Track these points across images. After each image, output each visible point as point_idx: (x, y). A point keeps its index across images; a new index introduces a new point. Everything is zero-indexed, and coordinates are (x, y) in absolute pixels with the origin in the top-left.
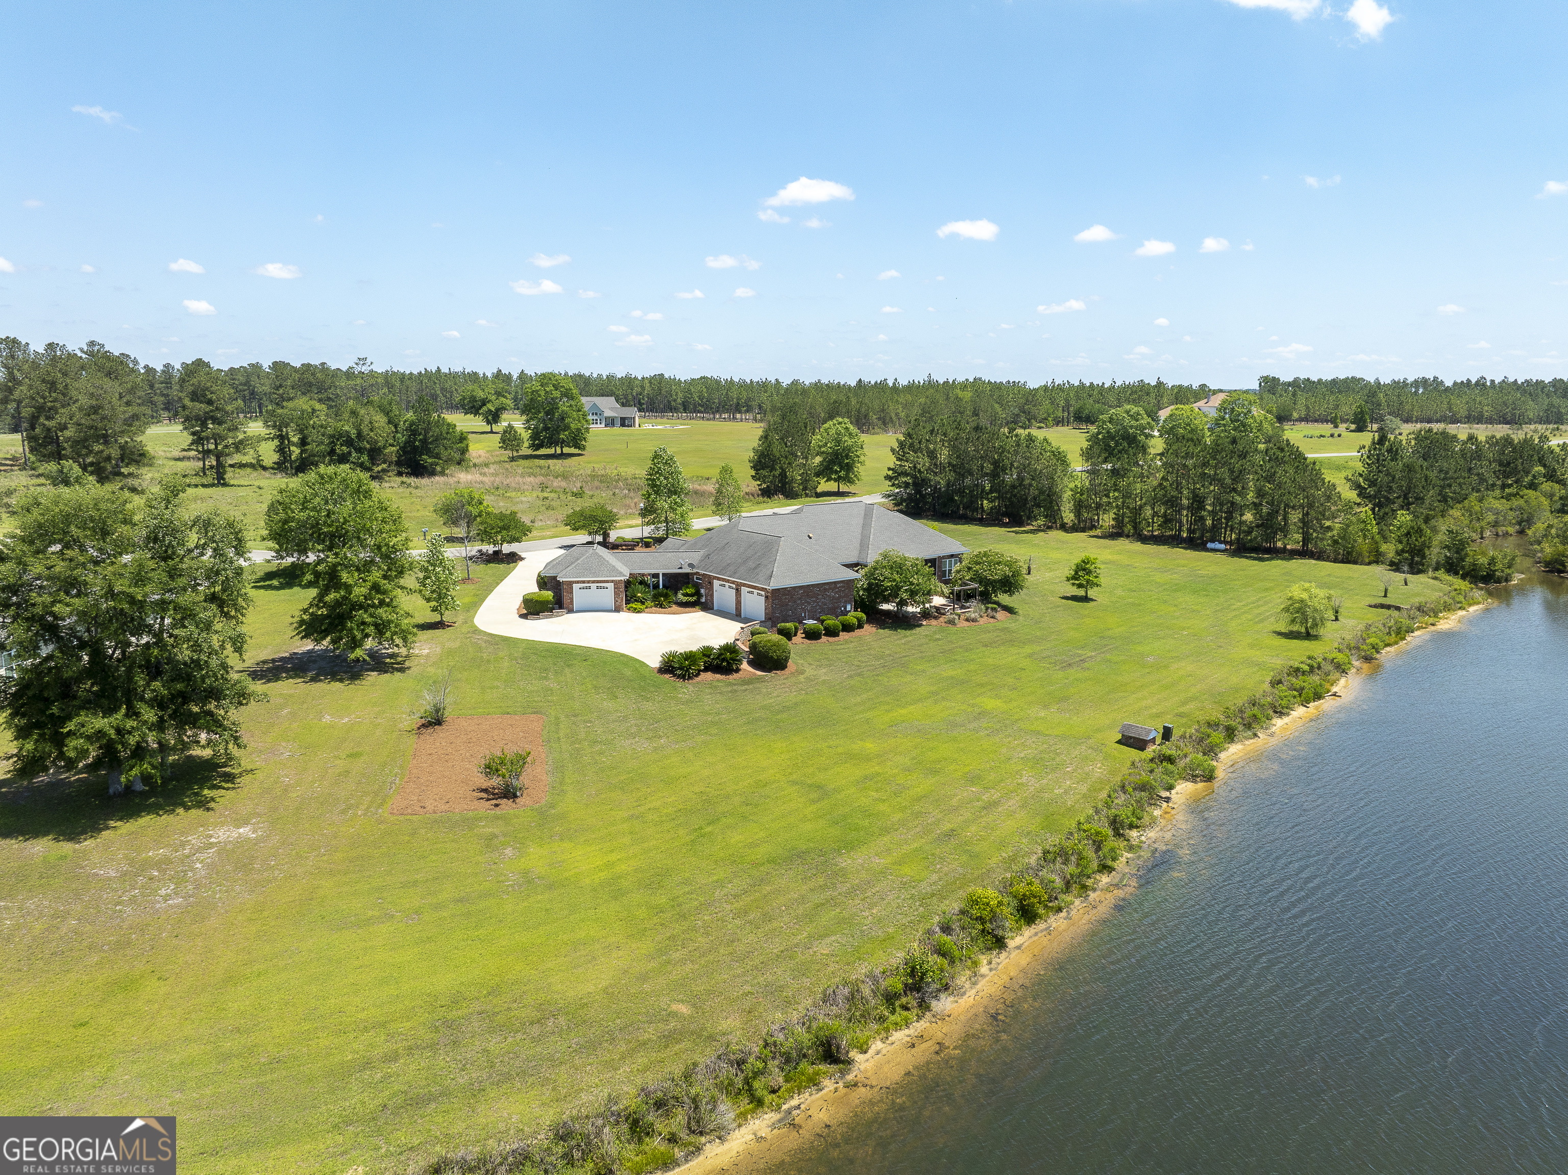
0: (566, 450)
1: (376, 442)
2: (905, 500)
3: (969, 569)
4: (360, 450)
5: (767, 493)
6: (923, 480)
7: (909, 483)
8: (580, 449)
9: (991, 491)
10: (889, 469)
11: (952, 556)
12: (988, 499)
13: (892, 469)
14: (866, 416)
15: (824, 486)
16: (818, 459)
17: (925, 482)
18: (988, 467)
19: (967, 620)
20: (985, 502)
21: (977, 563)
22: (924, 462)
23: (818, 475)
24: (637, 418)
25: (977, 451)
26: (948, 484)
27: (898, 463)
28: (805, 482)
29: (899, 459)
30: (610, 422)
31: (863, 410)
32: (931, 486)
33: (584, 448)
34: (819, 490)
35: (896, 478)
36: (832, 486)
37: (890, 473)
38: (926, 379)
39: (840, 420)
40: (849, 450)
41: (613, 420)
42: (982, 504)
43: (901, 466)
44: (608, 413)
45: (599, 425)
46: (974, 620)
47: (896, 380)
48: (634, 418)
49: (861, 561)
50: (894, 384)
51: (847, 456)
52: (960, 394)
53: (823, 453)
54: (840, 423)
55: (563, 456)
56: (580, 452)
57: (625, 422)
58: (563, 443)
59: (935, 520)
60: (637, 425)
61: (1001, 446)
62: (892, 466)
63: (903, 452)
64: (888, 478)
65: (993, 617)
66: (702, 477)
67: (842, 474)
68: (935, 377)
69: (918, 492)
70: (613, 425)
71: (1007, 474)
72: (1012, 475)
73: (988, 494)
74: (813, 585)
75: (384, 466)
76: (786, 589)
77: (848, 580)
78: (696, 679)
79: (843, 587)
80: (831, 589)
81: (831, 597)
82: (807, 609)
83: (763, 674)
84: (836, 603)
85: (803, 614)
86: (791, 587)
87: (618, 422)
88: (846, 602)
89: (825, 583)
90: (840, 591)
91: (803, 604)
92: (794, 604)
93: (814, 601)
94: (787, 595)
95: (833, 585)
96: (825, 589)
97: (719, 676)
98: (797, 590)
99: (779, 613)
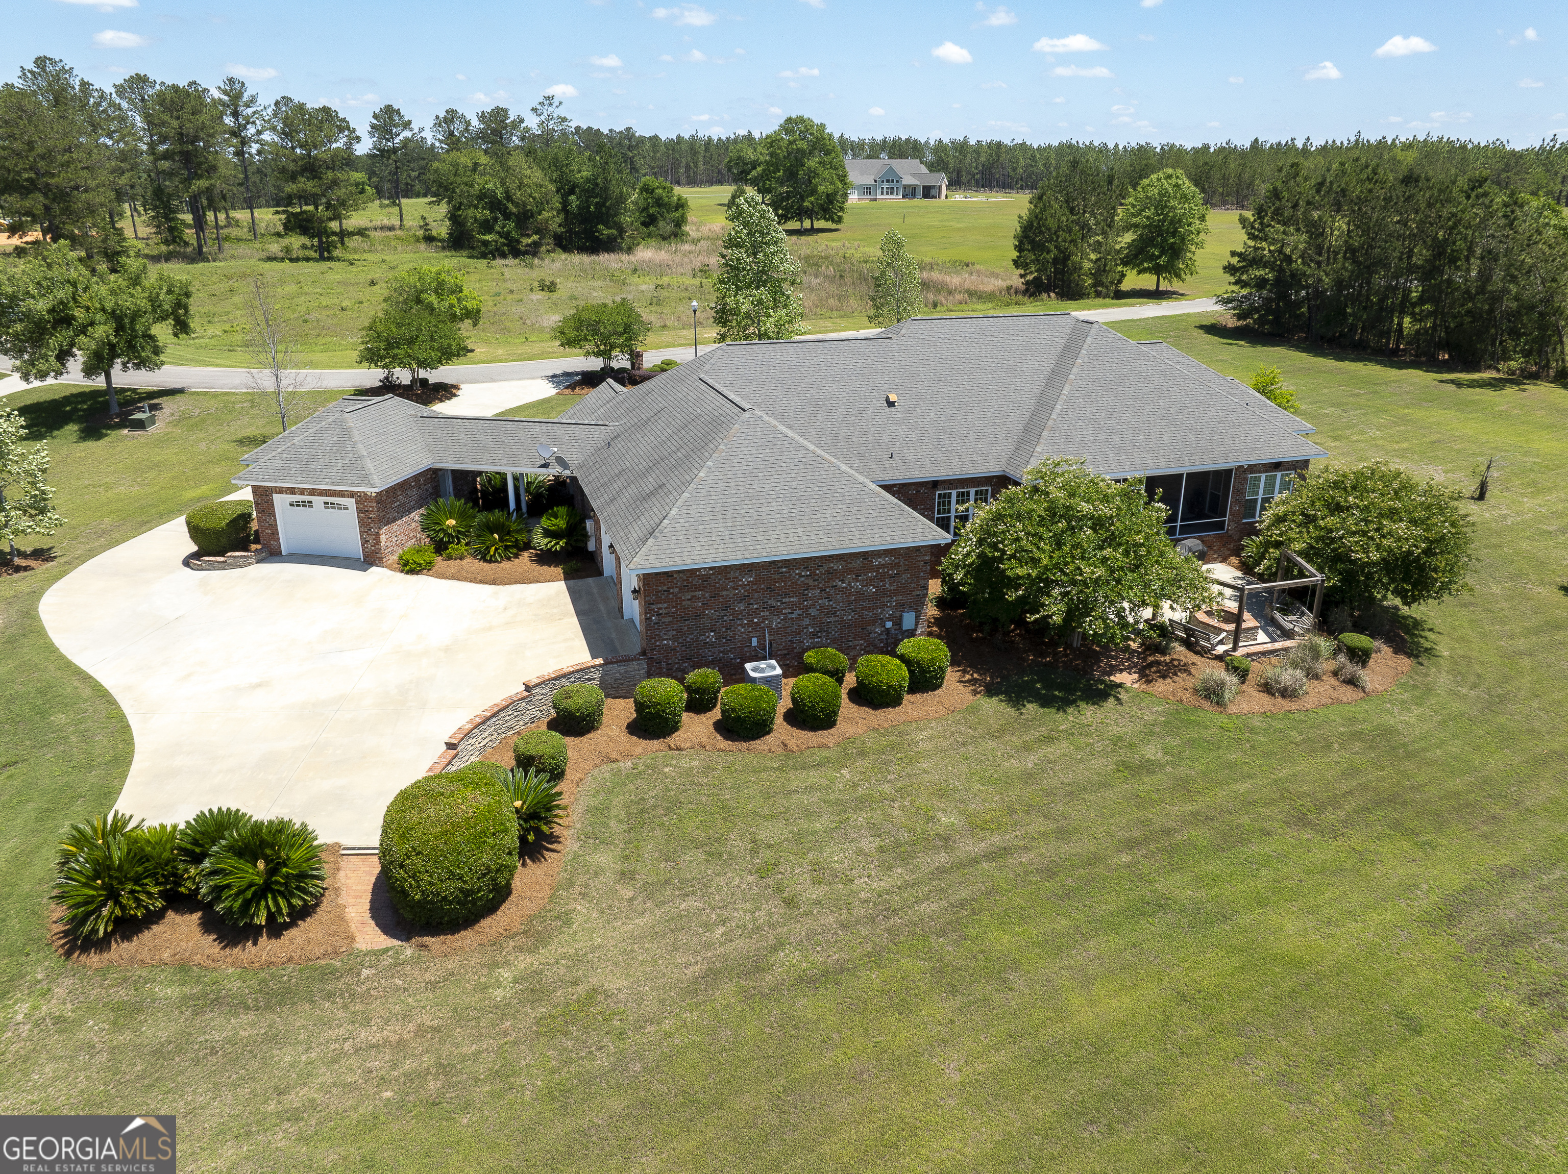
0: (819, 224)
1: (525, 205)
2: (1257, 310)
3: (1309, 520)
4: (507, 216)
5: (1034, 289)
6: (1293, 275)
7: (1267, 280)
8: (833, 221)
9: (1422, 300)
10: (1233, 254)
11: (1277, 466)
12: (1413, 315)
13: (1240, 255)
14: (1250, 185)
15: (1133, 280)
16: (1128, 237)
17: (1296, 279)
18: (1421, 255)
19: (1267, 688)
20: (1407, 320)
21: (1336, 508)
22: (1297, 241)
23: (1125, 263)
24: (944, 188)
25: (1404, 223)
26: (1339, 284)
27: (1251, 243)
28: (1100, 271)
29: (1252, 237)
30: (910, 192)
31: (1246, 176)
32: (1307, 287)
33: (839, 220)
34: (1126, 286)
35: (1243, 270)
36: (1148, 281)
37: (1235, 261)
38: (1353, 139)
39: (1170, 171)
40: (1180, 221)
41: (914, 189)
42: (1400, 324)
43: (1256, 249)
44: (908, 180)
45: (894, 196)
46: (1287, 693)
47: (1308, 139)
48: (940, 187)
49: (1012, 473)
50: (1305, 145)
51: (1174, 234)
52: (1400, 155)
53: (1136, 226)
54: (1169, 177)
55: (813, 231)
56: (834, 226)
57: (928, 192)
58: (810, 214)
59: (1304, 350)
60: (943, 196)
61: (1454, 215)
62: (1240, 249)
63: (1261, 223)
64: (1230, 269)
65: (1352, 682)
66: (961, 262)
67: (1162, 261)
68: (1365, 136)
69: (1283, 296)
70: (914, 195)
71: (1458, 268)
72: (1468, 270)
73: (1414, 305)
74: (787, 563)
75: (535, 237)
76: (692, 572)
77: (908, 548)
78: (121, 950)
79: (892, 566)
80: (851, 571)
81: (850, 594)
82: (770, 627)
83: (382, 941)
84: (869, 609)
85: (755, 642)
86: (710, 568)
87: (920, 192)
88: (902, 607)
89: (830, 556)
90: (882, 577)
91: (756, 613)
92: (723, 613)
93: (794, 604)
94: (697, 588)
95: (859, 562)
96: (831, 573)
97: (209, 944)
98: (732, 575)
99: (674, 639)
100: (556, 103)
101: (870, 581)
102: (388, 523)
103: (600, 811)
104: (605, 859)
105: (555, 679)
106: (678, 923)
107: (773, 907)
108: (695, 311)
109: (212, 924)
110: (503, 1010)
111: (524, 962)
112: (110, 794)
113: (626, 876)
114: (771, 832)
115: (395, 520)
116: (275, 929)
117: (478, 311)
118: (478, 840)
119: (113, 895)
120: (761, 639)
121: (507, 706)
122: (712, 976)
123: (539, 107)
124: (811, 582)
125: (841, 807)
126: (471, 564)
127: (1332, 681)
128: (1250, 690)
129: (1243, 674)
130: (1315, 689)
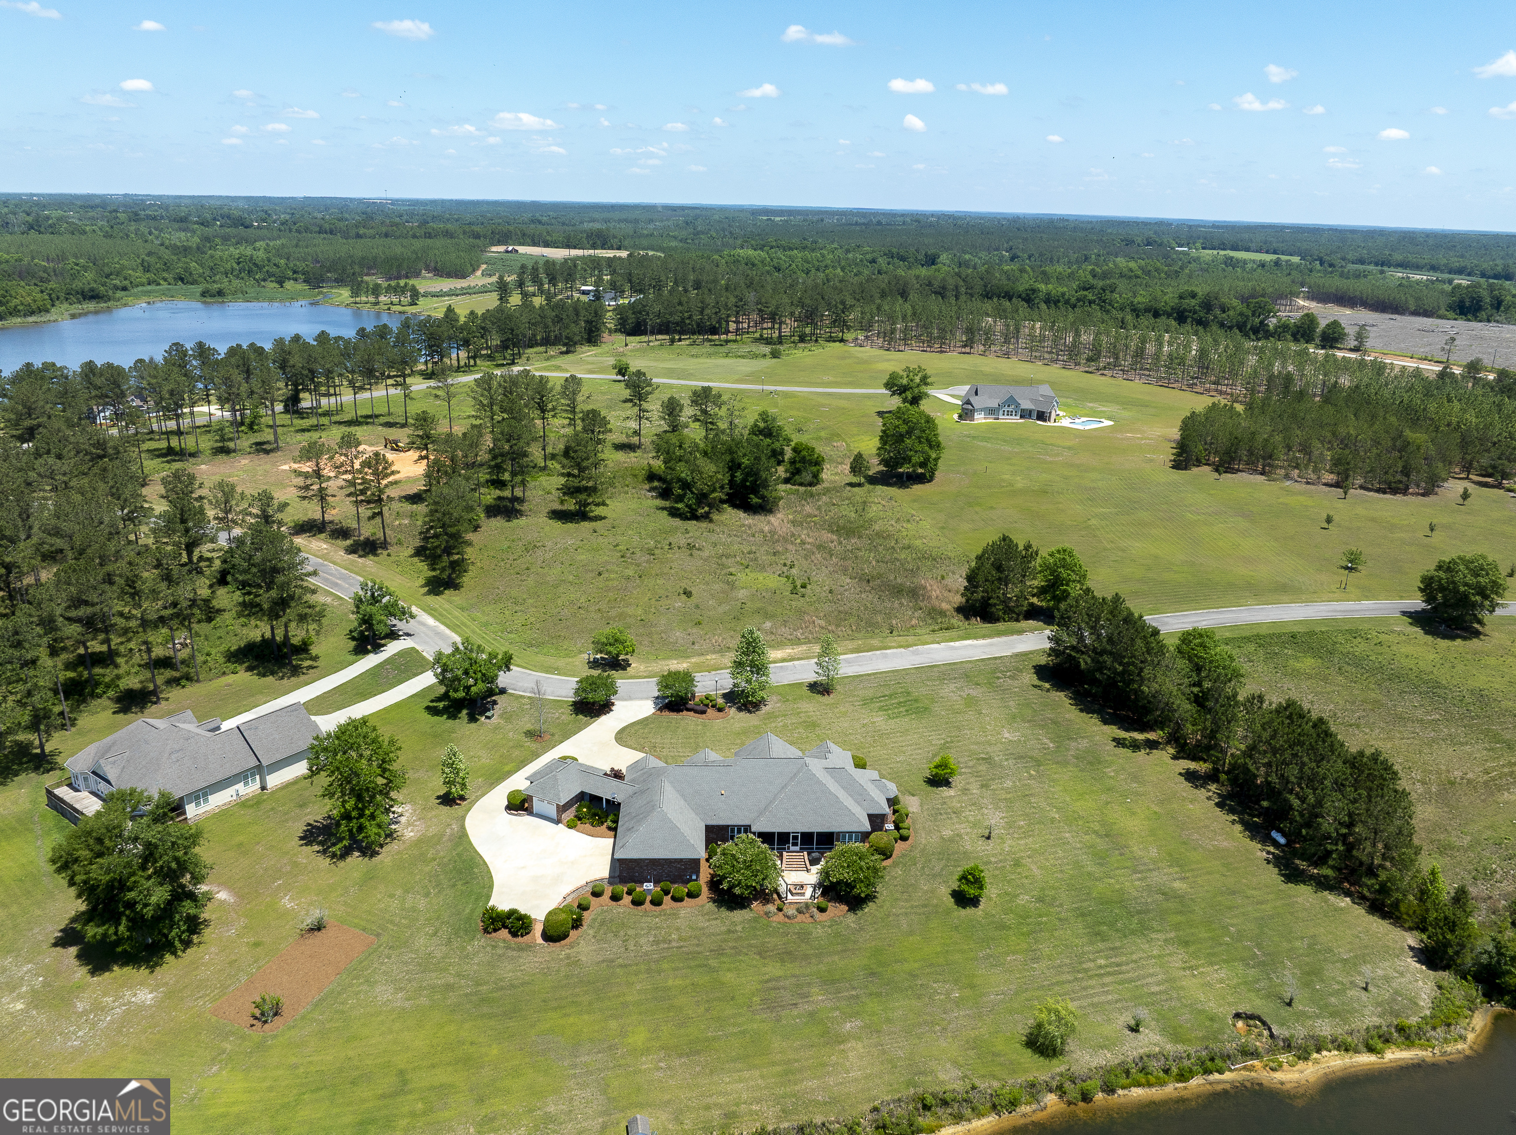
11: (851, 832)
19: (785, 915)
30: (1026, 415)
41: (1030, 412)
44: (1026, 405)
48: (1050, 412)
57: (1041, 416)
70: (1030, 416)
74: (658, 859)
75: (706, 509)
76: (632, 859)
77: (695, 859)
78: (494, 934)
79: (689, 862)
80: (677, 862)
81: (676, 868)
82: (653, 874)
83: (542, 942)
84: (681, 873)
86: (637, 858)
87: (1035, 415)
88: (692, 873)
90: (686, 865)
91: (650, 870)
92: (640, 869)
93: (660, 868)
94: (633, 862)
96: (671, 862)
97: (509, 936)
98: (643, 860)
99: (627, 874)
101: (682, 865)
102: (567, 809)
103: (594, 920)
104: (591, 932)
105: (595, 881)
106: (601, 949)
107: (623, 949)
109: (510, 932)
110: (561, 960)
111: (568, 951)
112: (489, 897)
113: (594, 937)
114: (631, 932)
115: (569, 808)
116: (522, 936)
118: (562, 925)
119: (493, 923)
120: (650, 878)
121: (581, 887)
122: (603, 961)
124: (665, 864)
125: (650, 929)
126: (588, 826)
127: (807, 915)
128: (781, 914)
129: (780, 910)
130: (800, 917)
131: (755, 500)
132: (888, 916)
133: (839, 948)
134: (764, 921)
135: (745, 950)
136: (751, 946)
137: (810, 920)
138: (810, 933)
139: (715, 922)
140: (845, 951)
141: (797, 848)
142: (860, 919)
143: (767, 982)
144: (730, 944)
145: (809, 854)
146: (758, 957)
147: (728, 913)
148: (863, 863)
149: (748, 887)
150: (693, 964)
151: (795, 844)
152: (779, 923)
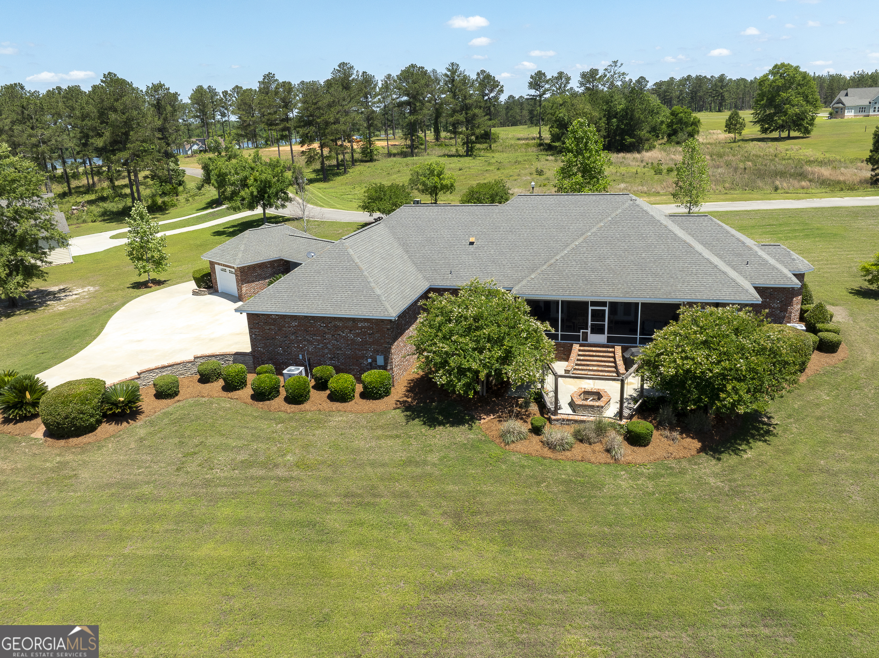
0: (794, 134)
55: (789, 138)
74: (313, 318)
76: (269, 316)
77: (377, 319)
79: (369, 328)
80: (347, 328)
81: (348, 340)
82: (308, 350)
83: (40, 435)
84: (359, 350)
85: (301, 357)
86: (277, 315)
88: (377, 352)
89: (335, 318)
90: (364, 334)
91: (300, 342)
92: (285, 339)
93: (319, 340)
94: (271, 324)
95: (350, 323)
96: (336, 327)
98: (287, 320)
99: (263, 348)
100: (619, 64)
101: (358, 335)
102: (248, 282)
103: (168, 414)
104: (143, 431)
105: (209, 356)
108: (533, 188)
112: (46, 369)
113: (141, 440)
115: (253, 281)
117: (452, 185)
120: (303, 356)
121: (180, 364)
123: (609, 68)
124: (326, 330)
127: (598, 447)
128: (535, 439)
129: (536, 430)
130: (579, 450)
131: (629, 140)
132: (808, 471)
133: (673, 529)
134: (496, 451)
135: (424, 504)
136: (442, 495)
137: (604, 457)
138: (598, 486)
139: (390, 442)
140: (688, 538)
141: (602, 338)
142: (733, 469)
143: (440, 589)
144: (398, 487)
145: (624, 350)
146: (448, 523)
147: (424, 429)
148: (746, 342)
149: (462, 372)
150: (288, 515)
151: (598, 330)
152: (528, 456)
